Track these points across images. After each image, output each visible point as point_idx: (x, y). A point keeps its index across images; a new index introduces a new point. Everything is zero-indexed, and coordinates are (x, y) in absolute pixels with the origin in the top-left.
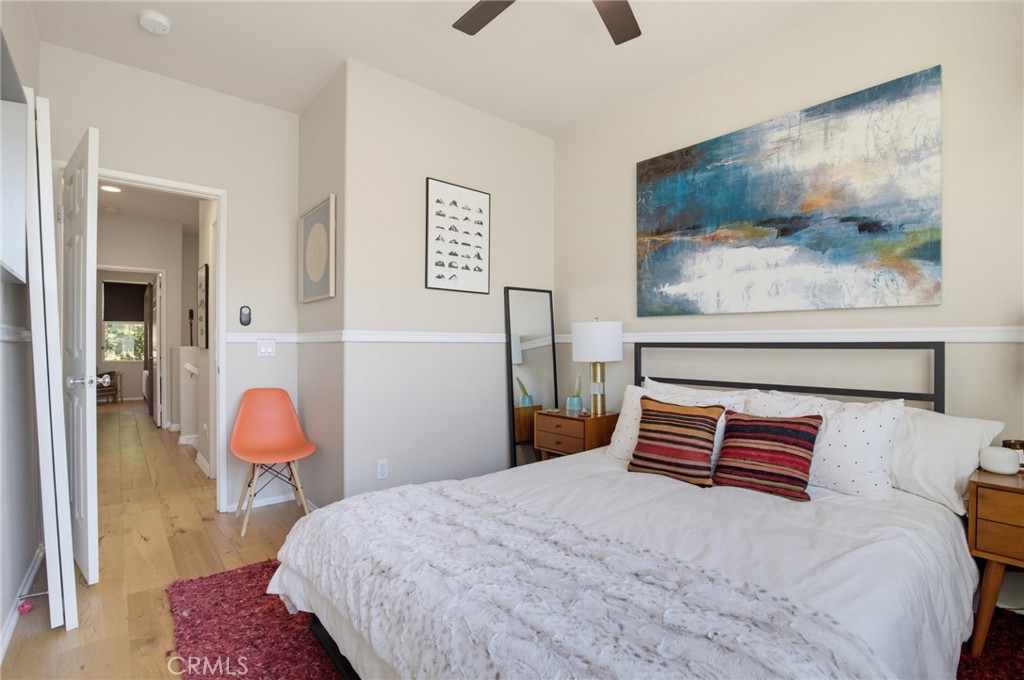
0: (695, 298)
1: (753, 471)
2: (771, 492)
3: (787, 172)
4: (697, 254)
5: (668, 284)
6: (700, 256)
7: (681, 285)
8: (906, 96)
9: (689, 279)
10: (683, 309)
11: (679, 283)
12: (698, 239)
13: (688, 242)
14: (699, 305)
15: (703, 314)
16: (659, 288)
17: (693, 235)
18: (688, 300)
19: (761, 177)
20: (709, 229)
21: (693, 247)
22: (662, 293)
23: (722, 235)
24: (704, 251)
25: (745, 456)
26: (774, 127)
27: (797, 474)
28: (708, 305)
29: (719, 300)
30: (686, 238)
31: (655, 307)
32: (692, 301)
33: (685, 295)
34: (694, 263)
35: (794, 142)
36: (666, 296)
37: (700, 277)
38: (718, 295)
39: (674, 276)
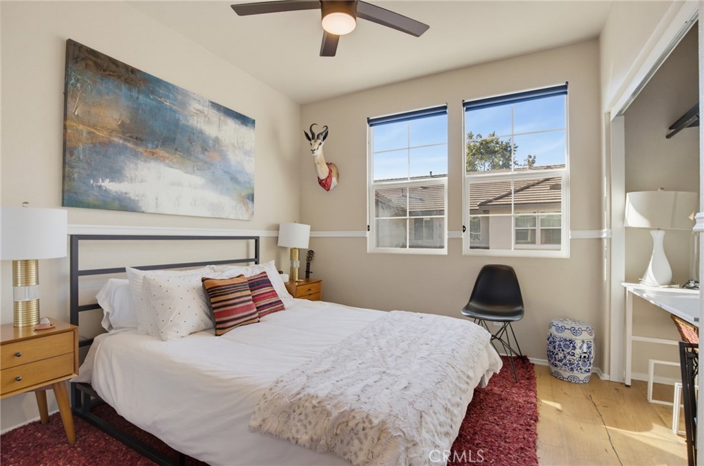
0: (137, 198)
1: (271, 304)
2: (276, 311)
3: (201, 132)
4: (139, 162)
5: (108, 180)
6: (141, 164)
7: (123, 184)
8: (246, 125)
9: (132, 180)
10: (124, 205)
11: (121, 182)
12: (141, 149)
13: (131, 149)
14: (140, 204)
15: (143, 212)
16: (98, 181)
17: (136, 144)
18: (130, 199)
19: (188, 126)
20: (150, 146)
21: (136, 155)
22: (100, 187)
23: (161, 155)
24: (145, 161)
25: (264, 298)
26: (195, 99)
27: (274, 300)
28: (148, 205)
29: (157, 203)
30: (130, 145)
31: (91, 199)
32: (134, 200)
33: (126, 193)
34: (136, 169)
35: (205, 116)
36: (106, 190)
37: (142, 182)
38: (157, 199)
39: (115, 174)
